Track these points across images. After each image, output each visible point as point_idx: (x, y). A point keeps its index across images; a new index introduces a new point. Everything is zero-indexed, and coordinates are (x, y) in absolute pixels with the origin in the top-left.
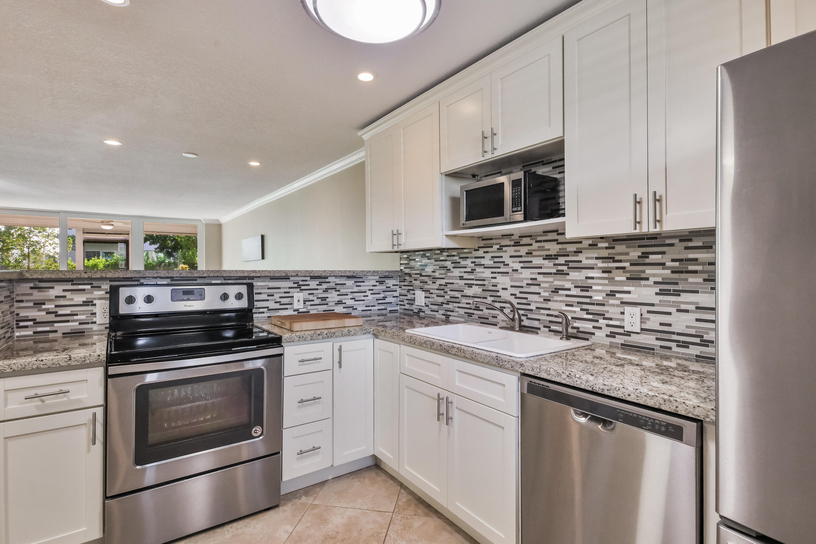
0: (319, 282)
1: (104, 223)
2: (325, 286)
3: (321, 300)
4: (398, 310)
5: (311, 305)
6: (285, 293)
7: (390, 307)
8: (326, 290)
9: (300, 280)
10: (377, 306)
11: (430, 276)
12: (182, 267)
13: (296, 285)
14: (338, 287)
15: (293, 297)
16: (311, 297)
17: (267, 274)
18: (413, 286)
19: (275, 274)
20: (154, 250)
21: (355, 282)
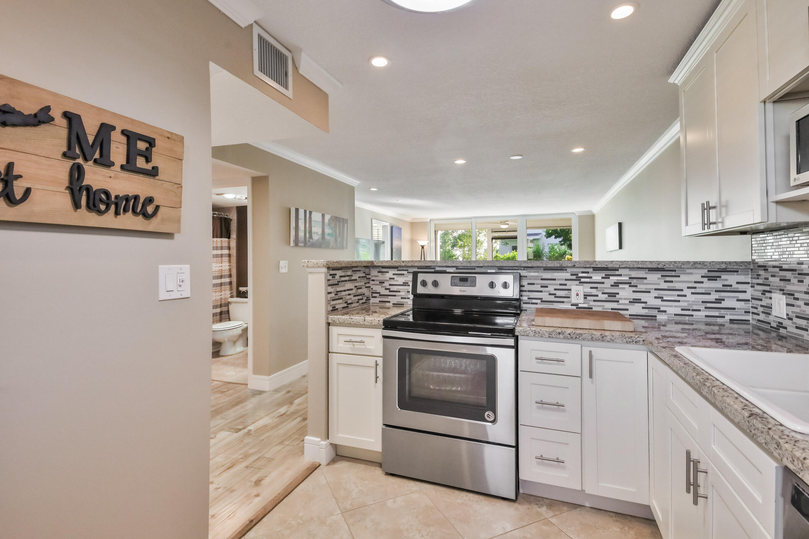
0: (606, 275)
1: (502, 223)
2: (613, 279)
3: (609, 296)
4: (749, 321)
5: (594, 301)
6: (561, 285)
7: (731, 314)
8: (616, 285)
9: (579, 272)
10: (703, 311)
11: (795, 270)
12: (568, 258)
13: (574, 277)
14: (634, 282)
15: (570, 290)
16: (594, 292)
17: (539, 265)
18: (769, 285)
19: (548, 264)
20: (559, 243)
21: (662, 276)
